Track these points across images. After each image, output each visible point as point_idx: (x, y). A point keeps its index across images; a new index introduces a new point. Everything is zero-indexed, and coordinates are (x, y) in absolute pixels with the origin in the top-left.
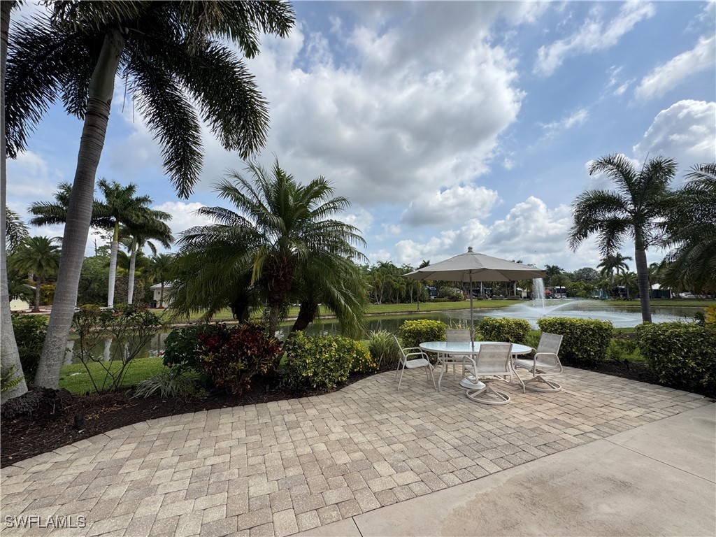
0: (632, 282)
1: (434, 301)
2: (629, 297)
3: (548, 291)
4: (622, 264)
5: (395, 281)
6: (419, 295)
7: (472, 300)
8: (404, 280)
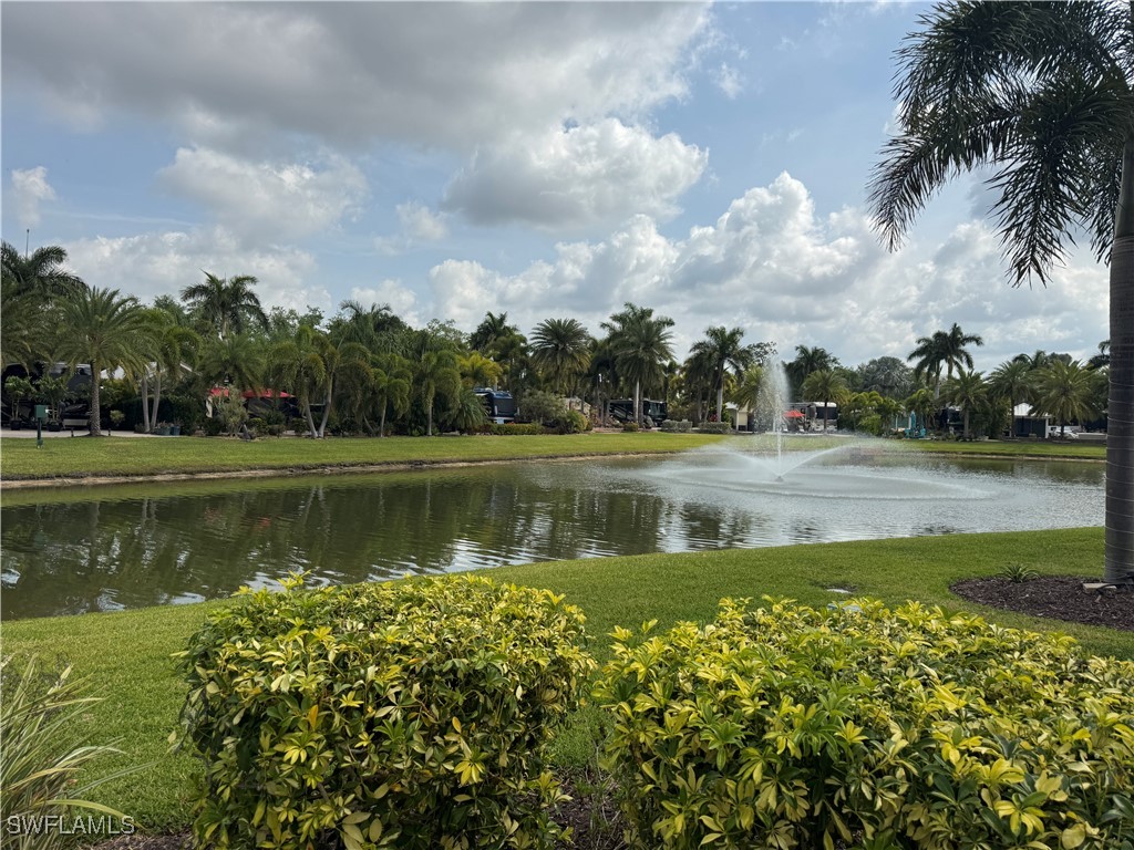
0: (977, 398)
1: (500, 431)
2: (967, 431)
3: (797, 414)
4: (960, 353)
5: (374, 365)
6: (454, 412)
7: (609, 432)
8: (407, 362)
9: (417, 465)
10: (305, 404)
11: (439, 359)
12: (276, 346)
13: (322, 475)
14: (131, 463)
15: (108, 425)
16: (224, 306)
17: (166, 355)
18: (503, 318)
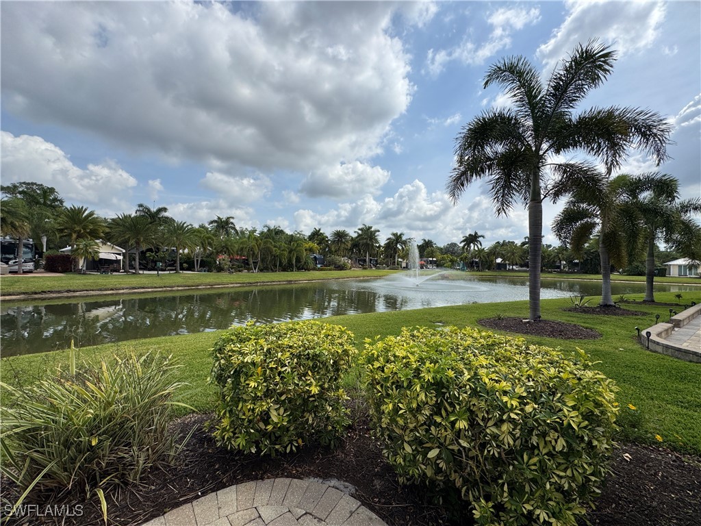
0: (483, 256)
1: (319, 270)
2: (480, 268)
3: (423, 262)
4: (477, 241)
5: (275, 247)
6: (303, 263)
7: (358, 269)
8: (286, 246)
9: (290, 282)
10: (251, 261)
11: (298, 244)
12: (241, 241)
13: (257, 286)
14: (190, 282)
15: (182, 269)
16: (223, 227)
17: (203, 244)
18: (320, 230)
